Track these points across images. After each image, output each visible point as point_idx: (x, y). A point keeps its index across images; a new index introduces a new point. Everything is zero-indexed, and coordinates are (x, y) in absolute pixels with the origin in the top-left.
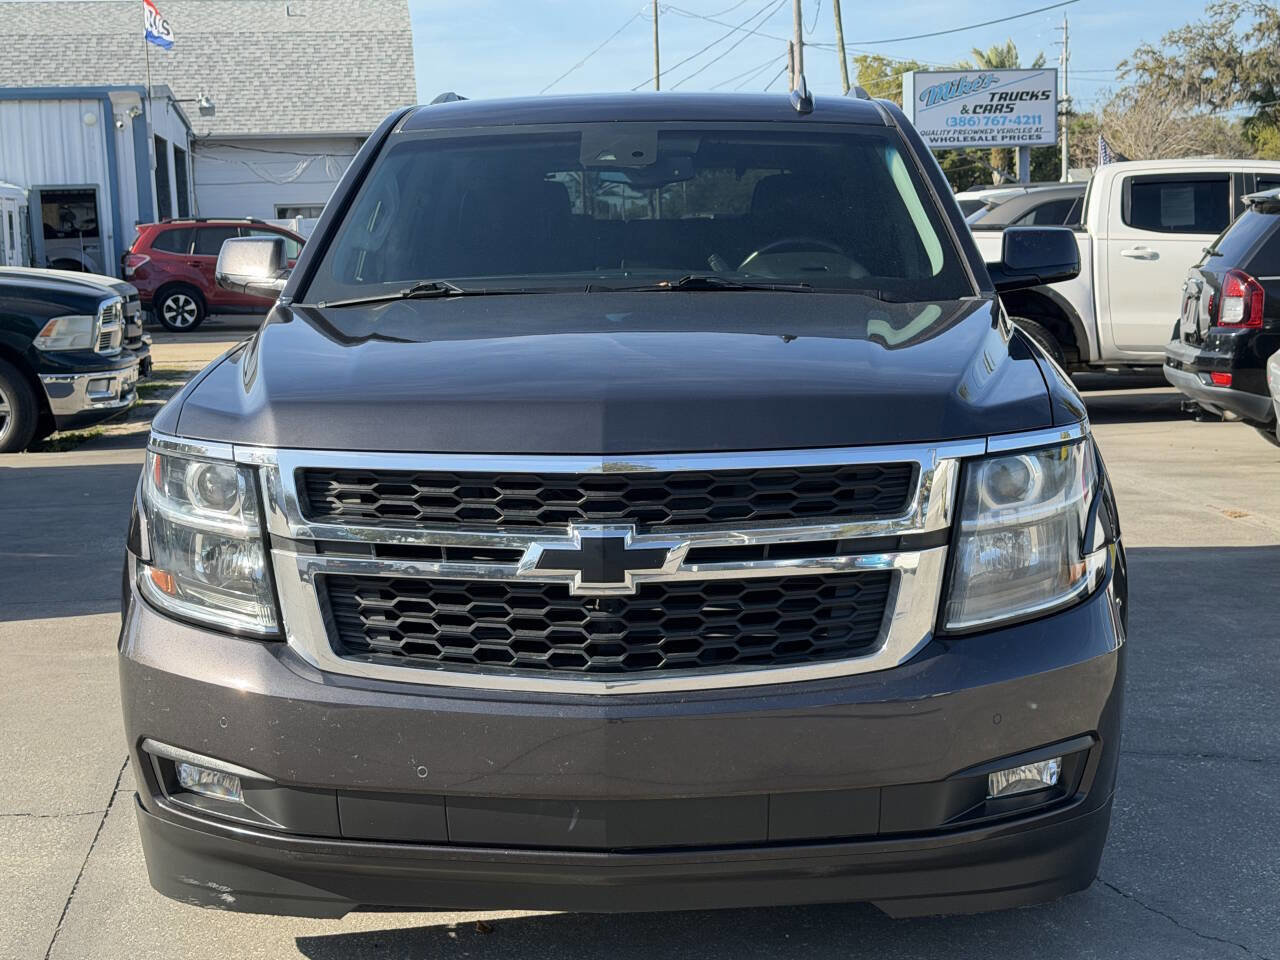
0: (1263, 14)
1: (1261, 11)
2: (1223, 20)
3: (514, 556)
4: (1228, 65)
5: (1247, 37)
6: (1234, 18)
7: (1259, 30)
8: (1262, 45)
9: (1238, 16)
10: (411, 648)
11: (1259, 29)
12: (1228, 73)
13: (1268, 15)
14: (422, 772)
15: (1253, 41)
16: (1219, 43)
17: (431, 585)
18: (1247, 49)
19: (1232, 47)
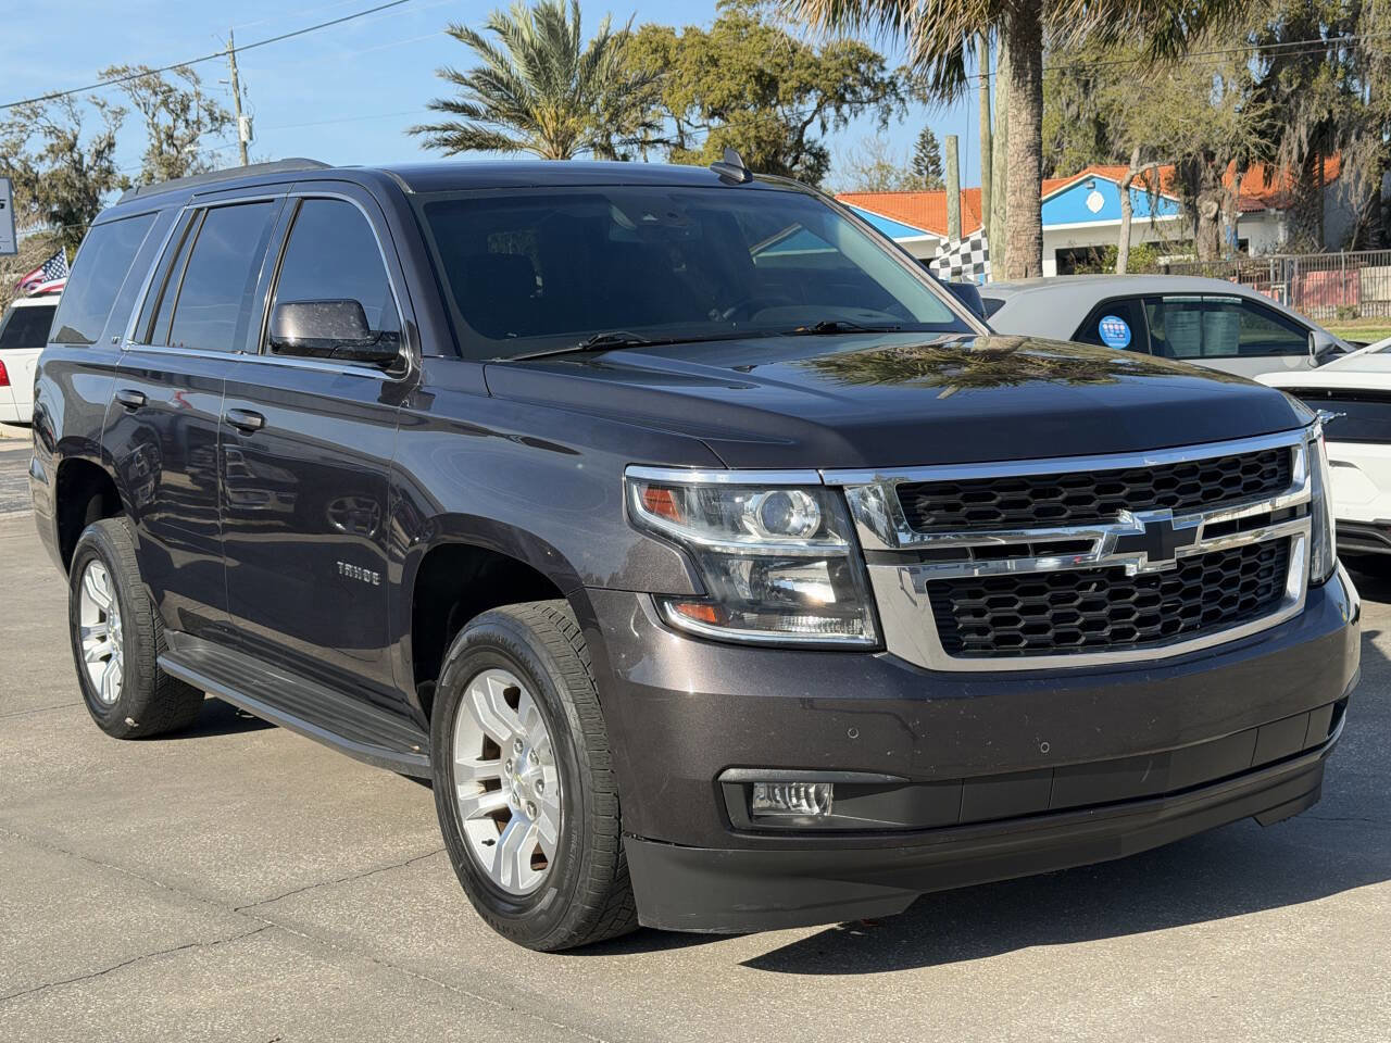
0: (53, 136)
1: (50, 133)
2: (14, 139)
3: (1086, 546)
4: (26, 185)
5: (41, 158)
6: (25, 137)
7: (53, 152)
8: (57, 166)
9: (29, 136)
10: (999, 640)
11: (52, 149)
12: (27, 193)
13: (58, 137)
14: (1045, 747)
15: (48, 162)
16: (13, 161)
17: (1017, 580)
18: (43, 169)
19: (27, 168)
